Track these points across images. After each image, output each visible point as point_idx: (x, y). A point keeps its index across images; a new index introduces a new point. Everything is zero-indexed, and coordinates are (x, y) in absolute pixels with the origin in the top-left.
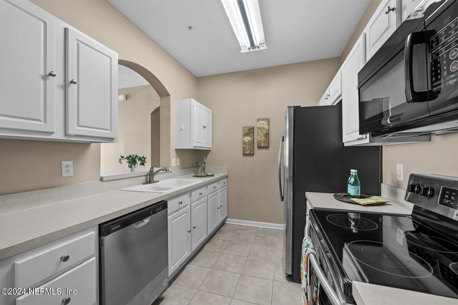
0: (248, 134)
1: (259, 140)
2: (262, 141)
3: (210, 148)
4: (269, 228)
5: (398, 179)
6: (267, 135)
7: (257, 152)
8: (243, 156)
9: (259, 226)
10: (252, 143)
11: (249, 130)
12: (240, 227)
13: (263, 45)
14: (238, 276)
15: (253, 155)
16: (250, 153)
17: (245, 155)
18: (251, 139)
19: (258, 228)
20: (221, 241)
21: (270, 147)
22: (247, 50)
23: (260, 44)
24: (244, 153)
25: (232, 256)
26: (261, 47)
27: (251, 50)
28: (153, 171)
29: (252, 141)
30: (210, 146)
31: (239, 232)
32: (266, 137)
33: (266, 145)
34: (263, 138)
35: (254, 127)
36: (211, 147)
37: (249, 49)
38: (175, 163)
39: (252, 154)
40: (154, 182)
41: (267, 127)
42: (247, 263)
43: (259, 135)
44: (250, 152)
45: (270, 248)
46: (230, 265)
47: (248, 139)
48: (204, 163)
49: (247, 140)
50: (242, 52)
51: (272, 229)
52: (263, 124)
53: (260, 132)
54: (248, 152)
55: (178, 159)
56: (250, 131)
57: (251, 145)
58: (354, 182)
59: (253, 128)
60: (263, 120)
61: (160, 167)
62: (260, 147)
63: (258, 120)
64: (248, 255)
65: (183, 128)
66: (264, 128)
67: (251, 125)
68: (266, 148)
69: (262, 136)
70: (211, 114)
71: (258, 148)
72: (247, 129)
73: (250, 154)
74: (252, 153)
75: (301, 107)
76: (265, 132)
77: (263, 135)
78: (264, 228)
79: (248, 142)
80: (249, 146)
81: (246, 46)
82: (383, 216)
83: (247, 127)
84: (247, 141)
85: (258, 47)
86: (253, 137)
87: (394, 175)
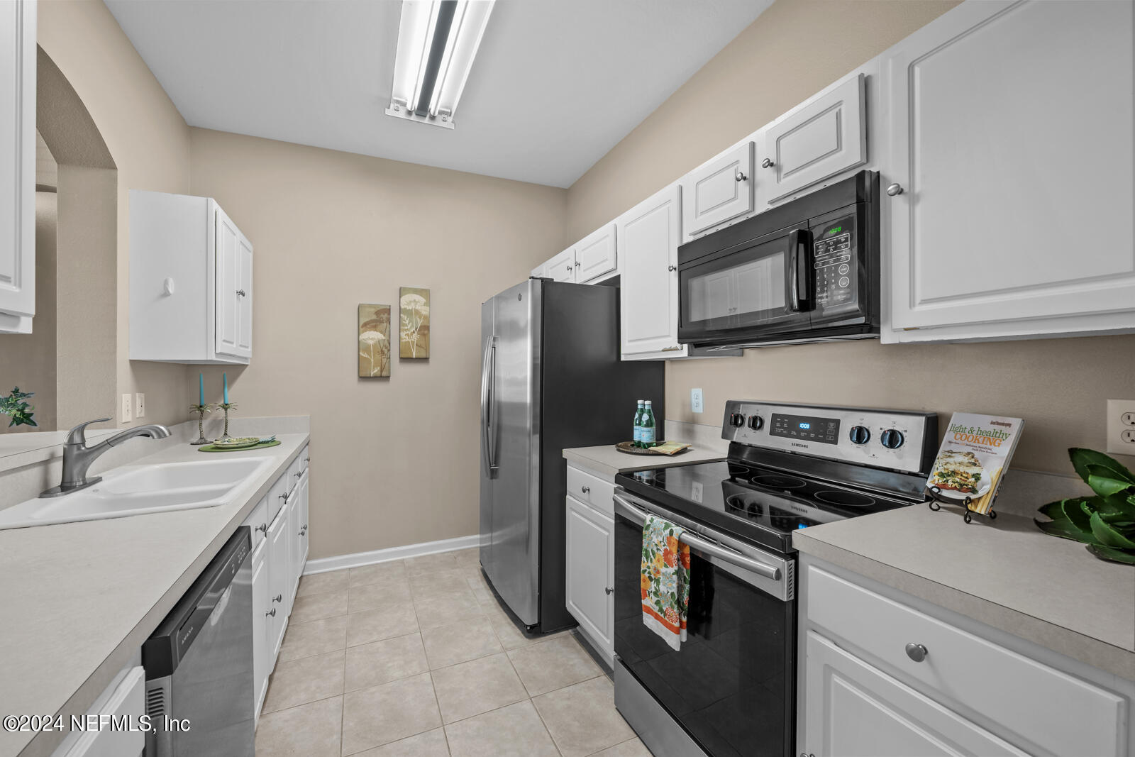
0: (374, 324)
1: (406, 342)
2: (413, 344)
3: (246, 358)
4: (431, 555)
5: (693, 411)
6: (424, 330)
7: (399, 371)
8: (359, 381)
9: (404, 557)
10: (387, 348)
11: (377, 313)
12: (353, 573)
13: (446, 116)
14: (426, 677)
15: (387, 378)
16: (379, 373)
17: (364, 378)
18: (384, 338)
19: (402, 562)
20: (321, 623)
21: (431, 360)
22: (402, 114)
23: (441, 113)
24: (363, 374)
25: (379, 644)
26: (440, 118)
27: (414, 117)
28: (83, 443)
29: (386, 343)
30: (247, 352)
31: (357, 584)
32: (424, 335)
33: (423, 355)
34: (415, 337)
35: (390, 306)
36: (250, 356)
37: (410, 113)
38: (130, 408)
39: (383, 378)
40: (86, 485)
41: (424, 311)
42: (428, 643)
43: (406, 328)
44: (382, 372)
45: (458, 594)
46: (390, 665)
47: (372, 337)
48: (226, 407)
49: (372, 339)
50: (388, 112)
51: (437, 554)
52: (415, 301)
53: (407, 322)
54: (375, 371)
55: (140, 398)
56: (380, 317)
57: (383, 352)
58: (647, 421)
59: (388, 311)
60: (416, 291)
61: (115, 427)
62: (405, 359)
63: (402, 292)
64: (418, 626)
65: (171, 291)
66: (417, 312)
67: (382, 301)
68: (423, 362)
69: (414, 332)
70: (251, 255)
71: (400, 362)
72: (373, 310)
73: (381, 377)
74: (384, 374)
75: (555, 281)
76: (420, 322)
77: (416, 329)
78: (416, 559)
79: (374, 346)
80: (378, 357)
81: (404, 105)
82: (667, 469)
83: (370, 306)
84: (371, 342)
85: (433, 118)
86: (387, 333)
87: (686, 405)
